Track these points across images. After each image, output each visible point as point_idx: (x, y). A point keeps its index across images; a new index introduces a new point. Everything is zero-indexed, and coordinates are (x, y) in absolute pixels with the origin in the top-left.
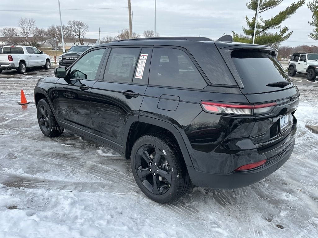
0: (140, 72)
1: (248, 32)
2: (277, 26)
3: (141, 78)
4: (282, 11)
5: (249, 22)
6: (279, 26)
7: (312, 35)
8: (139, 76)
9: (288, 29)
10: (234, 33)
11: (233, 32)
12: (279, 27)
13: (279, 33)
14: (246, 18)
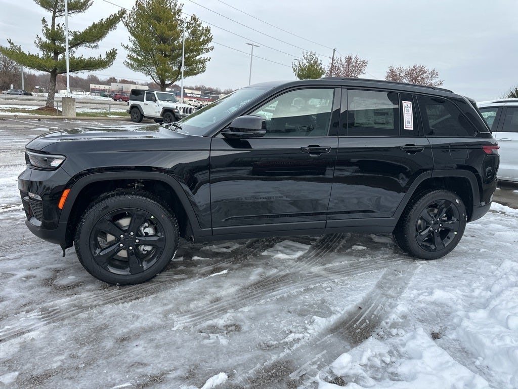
0: (409, 122)
1: (43, 46)
2: (92, 45)
3: (412, 129)
4: (96, 23)
5: (47, 30)
6: (96, 44)
7: (128, 63)
8: (408, 127)
9: (117, 52)
10: (13, 44)
11: (10, 42)
12: (95, 47)
13: (104, 57)
14: (44, 21)
